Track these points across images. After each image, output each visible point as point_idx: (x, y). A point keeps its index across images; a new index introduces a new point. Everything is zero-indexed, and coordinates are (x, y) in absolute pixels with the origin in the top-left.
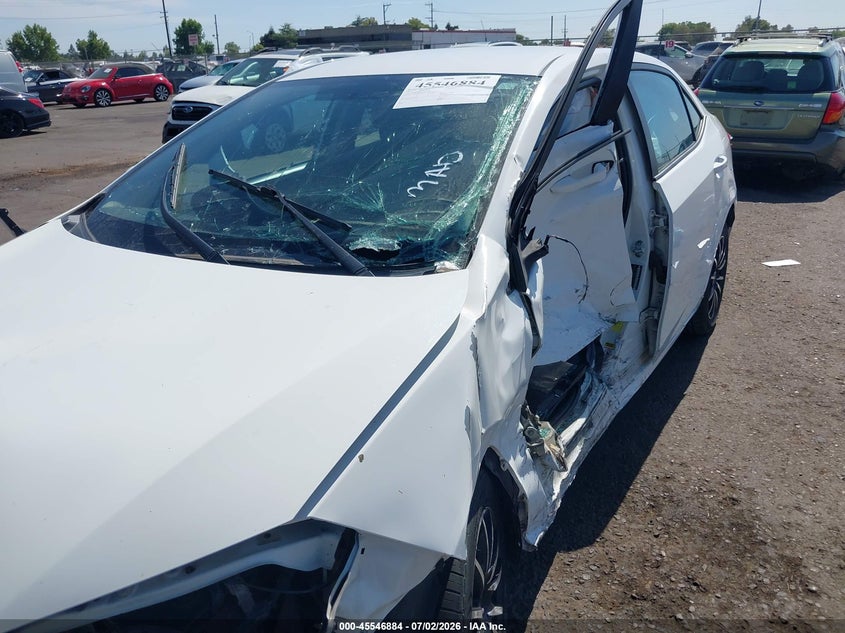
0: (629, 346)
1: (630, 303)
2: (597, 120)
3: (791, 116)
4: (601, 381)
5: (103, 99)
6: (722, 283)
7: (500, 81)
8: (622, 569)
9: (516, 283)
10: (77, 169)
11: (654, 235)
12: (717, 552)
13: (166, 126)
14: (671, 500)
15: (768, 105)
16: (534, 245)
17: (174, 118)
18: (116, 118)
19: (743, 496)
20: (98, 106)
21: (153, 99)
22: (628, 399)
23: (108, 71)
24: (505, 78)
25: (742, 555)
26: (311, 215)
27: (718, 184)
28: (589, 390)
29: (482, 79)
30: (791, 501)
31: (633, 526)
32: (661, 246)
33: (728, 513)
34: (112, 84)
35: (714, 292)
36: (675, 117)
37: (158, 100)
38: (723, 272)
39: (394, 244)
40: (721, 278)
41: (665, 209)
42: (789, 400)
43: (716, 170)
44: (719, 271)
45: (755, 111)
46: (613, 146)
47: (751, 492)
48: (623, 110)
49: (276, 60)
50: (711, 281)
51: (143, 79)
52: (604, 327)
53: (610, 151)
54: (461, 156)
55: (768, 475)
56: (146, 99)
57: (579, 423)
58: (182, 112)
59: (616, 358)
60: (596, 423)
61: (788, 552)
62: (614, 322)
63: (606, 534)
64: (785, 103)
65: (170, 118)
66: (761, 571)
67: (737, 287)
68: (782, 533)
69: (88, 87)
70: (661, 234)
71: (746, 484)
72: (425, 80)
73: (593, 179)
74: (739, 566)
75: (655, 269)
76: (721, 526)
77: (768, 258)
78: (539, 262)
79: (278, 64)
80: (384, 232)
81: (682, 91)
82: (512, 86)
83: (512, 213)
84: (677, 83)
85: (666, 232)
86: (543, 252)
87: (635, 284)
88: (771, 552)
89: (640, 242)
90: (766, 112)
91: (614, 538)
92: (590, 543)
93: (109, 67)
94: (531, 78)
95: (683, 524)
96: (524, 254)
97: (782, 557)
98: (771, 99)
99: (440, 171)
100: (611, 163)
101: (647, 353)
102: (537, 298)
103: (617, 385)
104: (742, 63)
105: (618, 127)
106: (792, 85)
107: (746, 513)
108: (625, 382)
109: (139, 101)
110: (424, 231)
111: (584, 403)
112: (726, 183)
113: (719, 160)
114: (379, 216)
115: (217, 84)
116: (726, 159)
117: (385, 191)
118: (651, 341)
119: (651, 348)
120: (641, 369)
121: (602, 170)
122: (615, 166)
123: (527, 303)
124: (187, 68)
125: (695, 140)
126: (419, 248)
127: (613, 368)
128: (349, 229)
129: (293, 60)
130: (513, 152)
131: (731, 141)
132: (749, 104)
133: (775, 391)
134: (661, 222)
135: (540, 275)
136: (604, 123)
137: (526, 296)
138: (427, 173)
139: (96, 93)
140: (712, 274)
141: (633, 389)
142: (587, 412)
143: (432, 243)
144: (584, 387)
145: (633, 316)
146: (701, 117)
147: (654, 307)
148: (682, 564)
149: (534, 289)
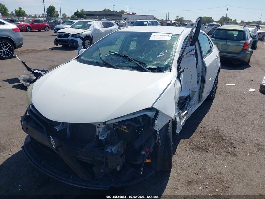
0: (195, 98)
1: (197, 87)
2: (191, 45)
3: (234, 47)
4: (189, 105)
5: (29, 29)
6: (216, 87)
7: (172, 35)
8: (195, 143)
9: (178, 77)
10: (30, 50)
11: (202, 72)
12: (215, 141)
13: (55, 39)
14: (205, 132)
15: (228, 43)
16: (181, 70)
17: (58, 37)
18: (34, 36)
19: (221, 131)
20: (27, 31)
21: (44, 30)
22: (195, 110)
23: (30, 21)
24: (173, 35)
25: (220, 141)
26: (137, 61)
27: (217, 62)
28: (187, 106)
29: (168, 34)
30: (232, 132)
31: (197, 136)
32: (204, 75)
33: (217, 134)
34: (31, 25)
35: (214, 89)
36: (206, 45)
37: (45, 31)
38: (217, 85)
39: (155, 67)
40: (216, 86)
41: (205, 66)
42: (232, 114)
43: (216, 59)
44: (216, 84)
45: (225, 45)
46: (194, 51)
47: (222, 131)
48: (197, 44)
49: (88, 22)
50: (214, 86)
51: (41, 24)
52: (191, 92)
53: (194, 52)
54: (167, 51)
55: (226, 128)
56: (41, 30)
57: (186, 112)
58: (61, 35)
59: (193, 100)
60: (189, 113)
61: (230, 141)
62: (193, 91)
63: (191, 137)
64: (233, 43)
65: (57, 37)
66: (224, 144)
67: (220, 90)
68: (229, 138)
69: (24, 26)
70: (204, 72)
71: (221, 129)
72: (155, 34)
73: (190, 58)
74: (220, 143)
75: (202, 80)
76: (216, 136)
77: (228, 83)
78: (182, 73)
79: (89, 23)
80: (153, 65)
81: (209, 39)
82: (175, 36)
83: (178, 63)
84: (207, 37)
85: (205, 71)
86: (183, 71)
87: (198, 83)
88: (227, 141)
89: (199, 73)
90: (228, 45)
91: (193, 138)
92: (188, 138)
93: (31, 19)
94: (179, 35)
95: (208, 136)
96: (180, 71)
97: (229, 142)
98: (229, 42)
99: (163, 53)
100: (194, 55)
101: (199, 100)
102: (182, 81)
103: (193, 106)
104: (222, 31)
105: (195, 47)
106: (235, 38)
107: (221, 134)
108: (194, 106)
109: (40, 31)
110: (162, 65)
111: (186, 109)
112: (218, 62)
113: (217, 56)
114: (151, 62)
115: (70, 28)
116: (218, 56)
117: (152, 57)
118: (200, 97)
119: (200, 99)
120: (198, 104)
121: (192, 56)
122: (195, 55)
123: (180, 81)
124: (54, 21)
125: (211, 51)
126: (160, 68)
127: (192, 102)
128: (145, 64)
129: (93, 22)
130: (177, 50)
131: (219, 52)
132: (223, 43)
133: (229, 112)
134: (204, 69)
135: (182, 76)
136: (193, 46)
137: (180, 80)
138: (160, 54)
139: (27, 28)
140: (214, 84)
141: (196, 108)
142: (187, 110)
143: (163, 67)
144: (186, 105)
145: (197, 90)
146: (213, 46)
147: (202, 89)
148: (208, 143)
149: (181, 78)
